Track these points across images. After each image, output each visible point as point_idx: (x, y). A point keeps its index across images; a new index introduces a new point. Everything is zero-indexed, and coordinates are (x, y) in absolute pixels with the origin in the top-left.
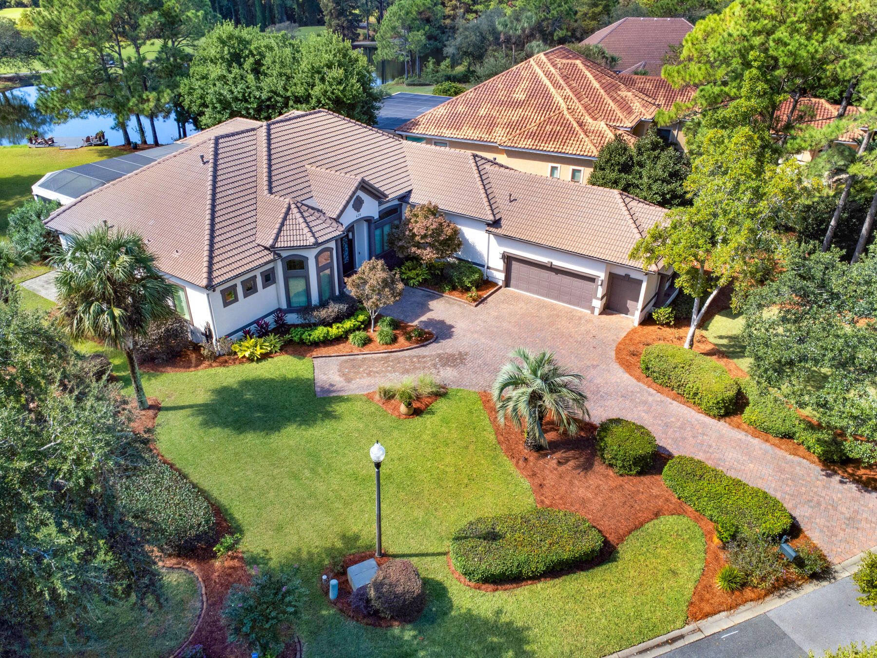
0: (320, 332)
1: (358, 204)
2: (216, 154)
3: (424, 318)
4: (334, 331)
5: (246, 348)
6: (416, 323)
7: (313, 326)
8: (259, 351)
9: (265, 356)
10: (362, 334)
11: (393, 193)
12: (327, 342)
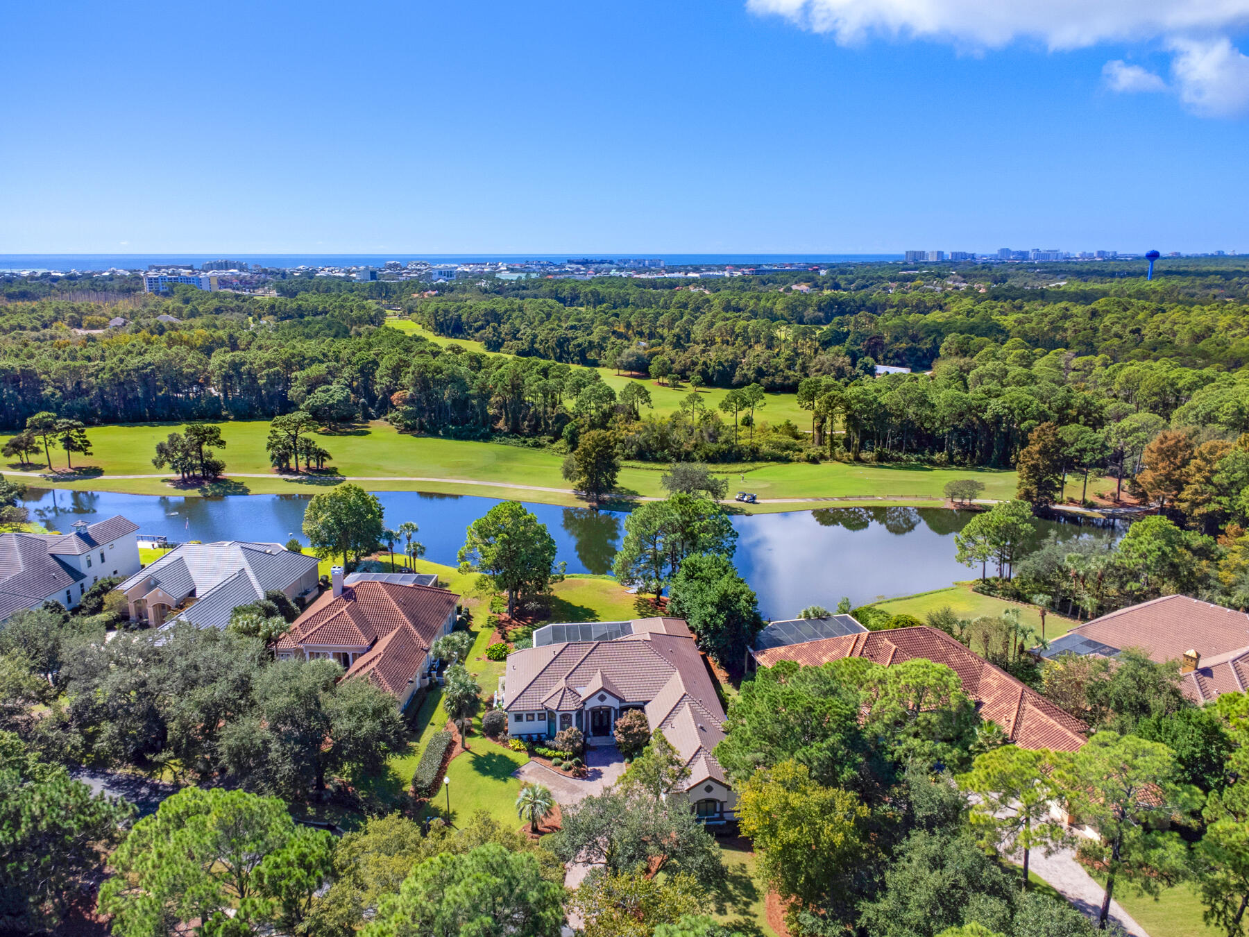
0: (542, 751)
1: (602, 698)
2: (562, 651)
3: (597, 768)
4: (549, 753)
5: (514, 743)
6: (589, 769)
7: (543, 745)
8: (517, 747)
9: (518, 750)
10: (559, 760)
11: (630, 698)
12: (543, 756)
